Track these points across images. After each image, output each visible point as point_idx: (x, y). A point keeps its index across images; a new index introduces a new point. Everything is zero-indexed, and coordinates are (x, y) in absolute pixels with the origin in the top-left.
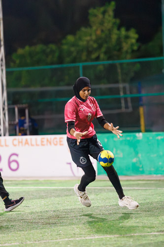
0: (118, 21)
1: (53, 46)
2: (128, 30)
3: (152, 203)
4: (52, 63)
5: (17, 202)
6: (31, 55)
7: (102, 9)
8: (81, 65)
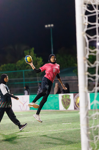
0: (36, 55)
1: (12, 64)
2: (39, 58)
3: (49, 120)
4: (13, 70)
5: (24, 125)
6: (6, 67)
7: (28, 51)
8: (23, 71)
